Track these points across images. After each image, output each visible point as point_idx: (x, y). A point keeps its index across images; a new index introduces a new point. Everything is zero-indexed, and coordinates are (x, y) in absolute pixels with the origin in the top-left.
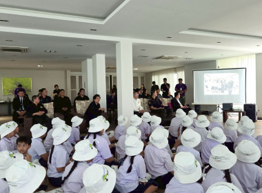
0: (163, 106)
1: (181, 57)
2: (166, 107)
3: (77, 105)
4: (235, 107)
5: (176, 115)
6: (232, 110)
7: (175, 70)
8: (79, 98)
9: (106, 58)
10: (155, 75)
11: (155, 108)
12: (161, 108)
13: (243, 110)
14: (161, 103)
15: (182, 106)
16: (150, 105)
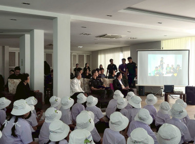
0: (103, 87)
1: (125, 36)
2: (106, 88)
3: (9, 84)
4: (176, 89)
5: (114, 97)
6: (172, 92)
7: (121, 49)
8: (13, 77)
9: (45, 34)
10: (101, 54)
11: (95, 89)
12: (101, 89)
13: (184, 93)
14: (102, 83)
15: (123, 87)
16: (90, 86)
